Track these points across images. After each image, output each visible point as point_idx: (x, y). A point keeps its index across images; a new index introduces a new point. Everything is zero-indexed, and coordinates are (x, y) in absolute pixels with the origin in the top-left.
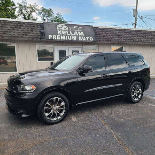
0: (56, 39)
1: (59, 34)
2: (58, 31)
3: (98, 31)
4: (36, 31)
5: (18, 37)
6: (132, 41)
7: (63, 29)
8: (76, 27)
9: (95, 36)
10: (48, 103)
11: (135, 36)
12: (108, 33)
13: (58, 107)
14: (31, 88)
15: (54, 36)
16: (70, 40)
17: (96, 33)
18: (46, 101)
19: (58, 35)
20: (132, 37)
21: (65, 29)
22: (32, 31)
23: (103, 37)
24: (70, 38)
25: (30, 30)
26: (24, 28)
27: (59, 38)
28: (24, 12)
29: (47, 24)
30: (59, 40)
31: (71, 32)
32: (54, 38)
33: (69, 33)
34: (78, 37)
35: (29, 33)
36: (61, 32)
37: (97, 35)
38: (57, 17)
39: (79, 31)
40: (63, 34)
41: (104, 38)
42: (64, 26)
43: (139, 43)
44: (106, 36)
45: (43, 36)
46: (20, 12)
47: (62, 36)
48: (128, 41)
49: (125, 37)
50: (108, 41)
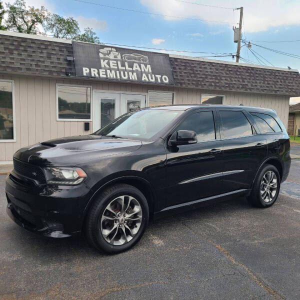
0: (97, 75)
1: (103, 66)
2: (102, 61)
3: (177, 65)
4: (58, 59)
5: (20, 69)
6: (241, 86)
7: (111, 56)
8: (137, 55)
9: (173, 74)
10: (108, 208)
11: (245, 79)
12: (197, 71)
13: (128, 216)
14: (76, 175)
15: (94, 71)
16: (125, 80)
17: (174, 68)
18: (106, 204)
19: (101, 68)
20: (241, 80)
21: (115, 57)
22: (49, 58)
23: (188, 77)
24: (125, 76)
25: (45, 55)
26: (34, 52)
27: (103, 74)
28: (19, 21)
29: (80, 45)
30: (103, 78)
31: (126, 64)
32: (94, 75)
33: (123, 65)
34: (140, 75)
35: (43, 62)
36: (108, 64)
37: (176, 72)
38: (86, 35)
39: (143, 64)
40: (112, 67)
41: (190, 78)
42: (114, 53)
43: (253, 91)
44: (193, 75)
45: (71, 69)
46: (10, 22)
47: (108, 71)
48: (233, 87)
49: (228, 79)
50: (197, 85)
